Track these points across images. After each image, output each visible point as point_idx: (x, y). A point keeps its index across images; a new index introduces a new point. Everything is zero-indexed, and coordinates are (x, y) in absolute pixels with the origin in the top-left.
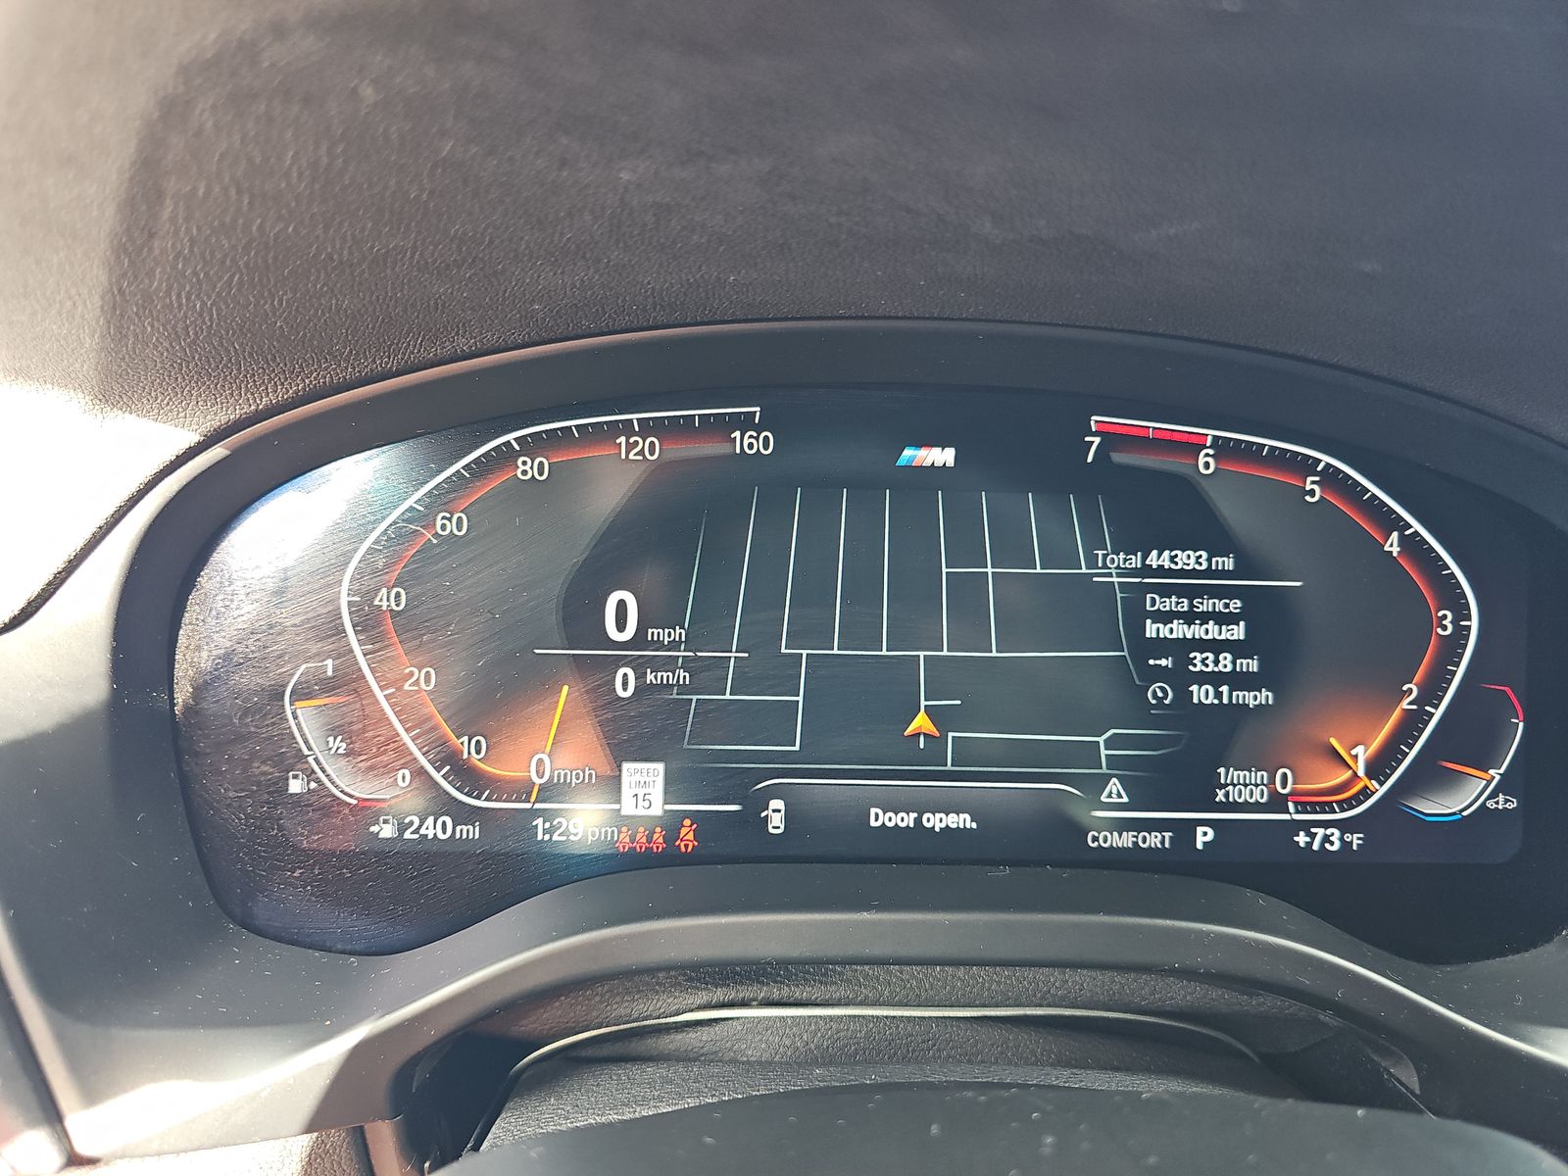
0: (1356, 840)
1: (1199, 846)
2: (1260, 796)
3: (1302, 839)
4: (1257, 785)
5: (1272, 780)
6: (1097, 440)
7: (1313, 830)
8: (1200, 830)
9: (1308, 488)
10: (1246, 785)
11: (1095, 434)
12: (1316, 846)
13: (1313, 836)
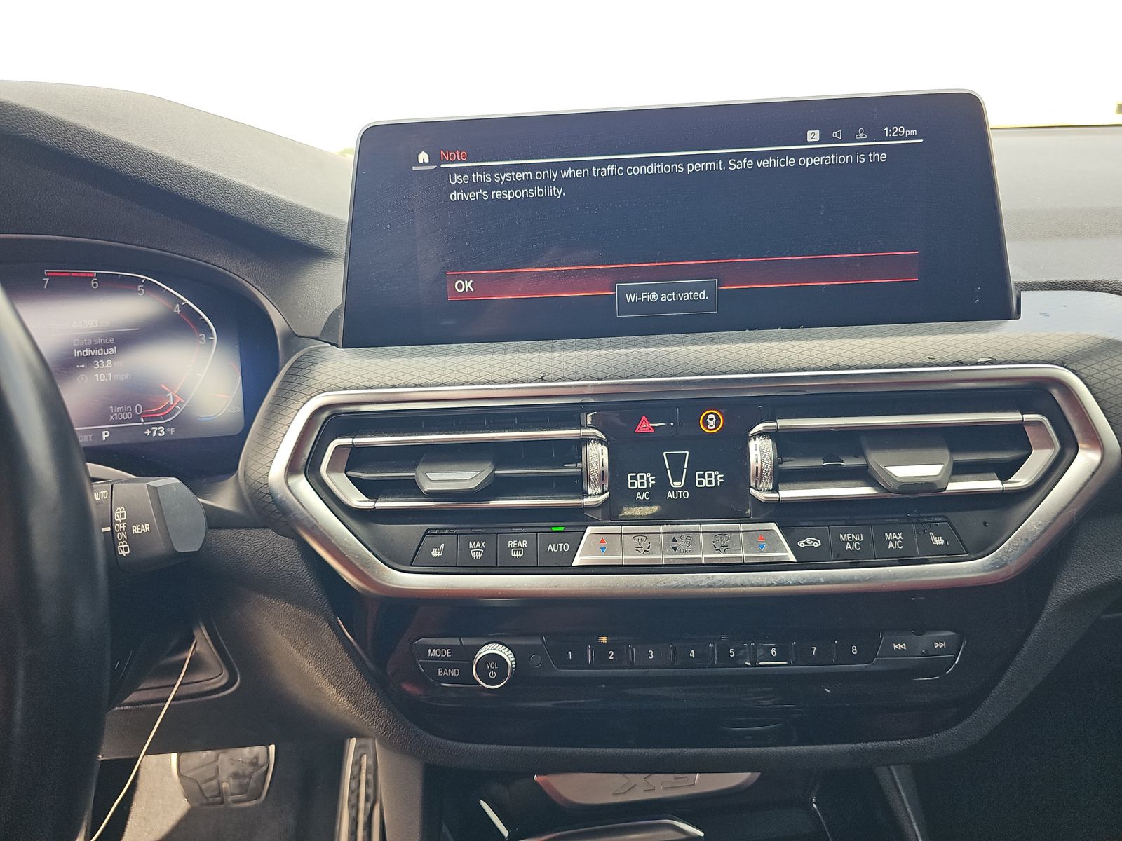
0: (171, 431)
1: (104, 439)
2: (128, 416)
3: (148, 432)
4: (127, 412)
5: (133, 409)
6: (48, 279)
7: (153, 428)
8: (104, 432)
9: (139, 289)
10: (122, 413)
11: (47, 277)
12: (154, 435)
13: (152, 431)
